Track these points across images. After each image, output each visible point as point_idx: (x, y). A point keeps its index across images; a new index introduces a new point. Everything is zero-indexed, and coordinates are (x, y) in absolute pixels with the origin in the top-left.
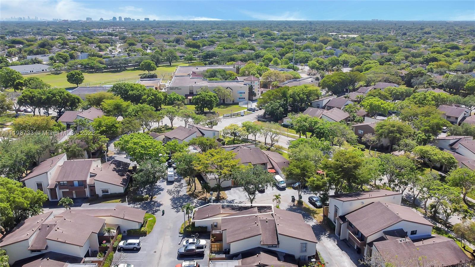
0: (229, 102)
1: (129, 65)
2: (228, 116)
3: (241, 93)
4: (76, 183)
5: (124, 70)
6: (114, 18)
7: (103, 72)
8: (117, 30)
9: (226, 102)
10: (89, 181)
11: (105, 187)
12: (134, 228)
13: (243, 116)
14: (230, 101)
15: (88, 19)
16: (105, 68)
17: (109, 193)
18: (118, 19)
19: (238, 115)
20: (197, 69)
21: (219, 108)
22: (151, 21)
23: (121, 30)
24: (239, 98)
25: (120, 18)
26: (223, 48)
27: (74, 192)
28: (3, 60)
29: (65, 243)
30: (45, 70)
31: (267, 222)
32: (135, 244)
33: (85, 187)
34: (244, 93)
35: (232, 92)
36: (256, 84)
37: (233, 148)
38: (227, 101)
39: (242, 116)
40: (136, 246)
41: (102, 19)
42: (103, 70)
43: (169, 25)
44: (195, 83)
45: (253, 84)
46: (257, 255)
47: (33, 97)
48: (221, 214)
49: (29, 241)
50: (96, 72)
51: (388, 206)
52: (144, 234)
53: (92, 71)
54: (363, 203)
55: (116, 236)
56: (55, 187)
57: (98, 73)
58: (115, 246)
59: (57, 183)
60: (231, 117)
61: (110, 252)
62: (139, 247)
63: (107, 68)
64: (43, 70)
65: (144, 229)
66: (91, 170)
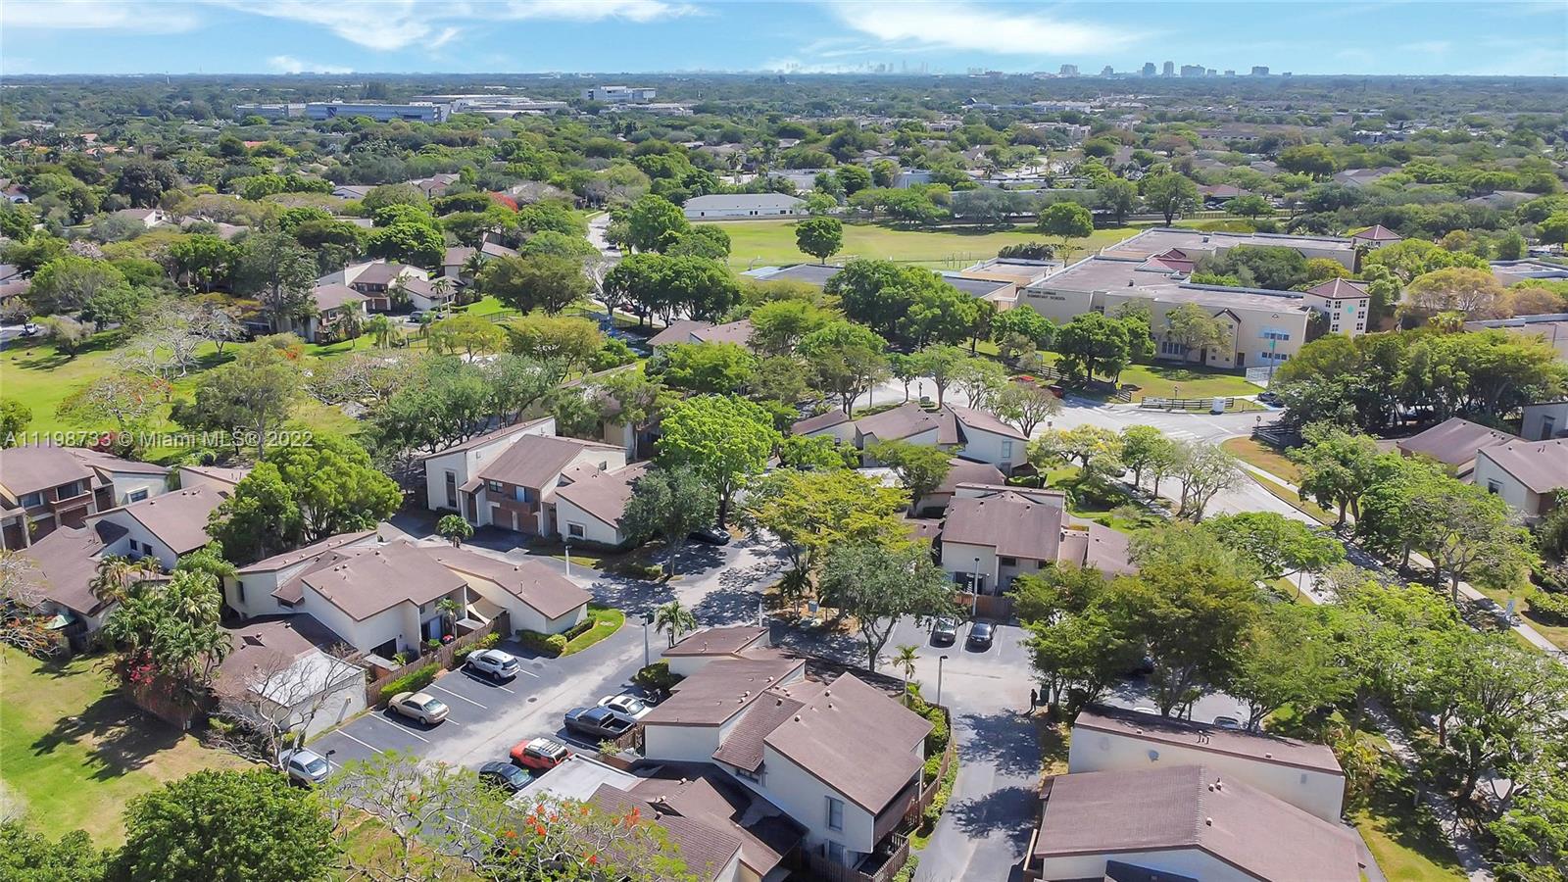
0: (1219, 363)
1: (1025, 214)
2: (1160, 407)
3: (1273, 336)
4: (520, 492)
5: (1001, 230)
6: (1150, 67)
7: (934, 231)
8: (1114, 105)
9: (1209, 362)
10: (547, 493)
11: (580, 519)
12: (536, 629)
13: (1220, 413)
14: (1227, 360)
15: (1065, 68)
16: (944, 218)
17: (584, 538)
18: (1160, 71)
19: (1200, 407)
20: (1206, 241)
21: (1166, 376)
22: (1275, 78)
23: (1128, 104)
24: (1265, 355)
25: (1168, 66)
26: (1413, 179)
27: (514, 513)
28: (700, 177)
29: (329, 600)
30: (788, 213)
31: (780, 703)
32: (496, 663)
33: (537, 509)
34: (1286, 337)
35: (1235, 328)
36: (1350, 310)
37: (982, 493)
38: (1214, 358)
39: (1213, 413)
40: (498, 668)
41: (1109, 69)
42: (938, 224)
43: (1317, 91)
44: (1131, 285)
45: (1333, 310)
46: (684, 780)
47: (637, 275)
48: (732, 655)
49: (279, 575)
50: (916, 229)
51: (1215, 790)
52: (553, 652)
53: (909, 226)
54: (1154, 756)
55: (481, 633)
56: (477, 490)
57: (920, 231)
58: (458, 653)
59: (482, 482)
60: (1168, 411)
61: (433, 661)
62: (505, 674)
63: (950, 219)
64: (784, 212)
65: (557, 639)
66: (568, 470)
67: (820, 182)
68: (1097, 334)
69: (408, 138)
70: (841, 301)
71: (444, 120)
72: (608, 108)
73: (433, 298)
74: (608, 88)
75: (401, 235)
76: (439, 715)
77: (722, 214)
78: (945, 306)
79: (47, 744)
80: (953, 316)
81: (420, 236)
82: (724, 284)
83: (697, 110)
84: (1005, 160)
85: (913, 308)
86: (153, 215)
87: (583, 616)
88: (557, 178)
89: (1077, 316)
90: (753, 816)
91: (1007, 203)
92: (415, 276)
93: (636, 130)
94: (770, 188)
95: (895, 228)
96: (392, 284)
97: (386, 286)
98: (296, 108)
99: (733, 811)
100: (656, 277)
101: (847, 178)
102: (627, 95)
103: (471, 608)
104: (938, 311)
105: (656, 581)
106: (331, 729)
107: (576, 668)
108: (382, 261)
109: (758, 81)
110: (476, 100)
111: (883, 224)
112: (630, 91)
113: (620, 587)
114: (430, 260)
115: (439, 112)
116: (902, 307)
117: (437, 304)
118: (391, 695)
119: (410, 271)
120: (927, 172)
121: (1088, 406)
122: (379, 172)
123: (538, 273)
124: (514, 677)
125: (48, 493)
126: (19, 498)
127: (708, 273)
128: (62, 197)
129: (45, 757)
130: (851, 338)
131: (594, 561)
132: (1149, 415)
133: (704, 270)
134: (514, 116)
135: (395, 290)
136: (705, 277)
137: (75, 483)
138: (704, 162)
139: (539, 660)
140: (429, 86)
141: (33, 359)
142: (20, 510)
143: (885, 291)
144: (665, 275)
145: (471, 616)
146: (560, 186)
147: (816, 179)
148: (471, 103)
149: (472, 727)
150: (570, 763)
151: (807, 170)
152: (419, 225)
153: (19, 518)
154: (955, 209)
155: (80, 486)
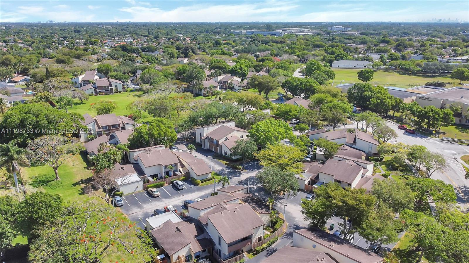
2: (448, 141)
4: (215, 141)
7: (414, 75)
10: (220, 142)
11: (227, 150)
12: (195, 177)
16: (418, 71)
27: (213, 147)
29: (141, 161)
32: (178, 184)
33: (218, 146)
40: (179, 186)
42: (416, 73)
44: (462, 98)
46: (189, 223)
48: (230, 193)
49: (135, 153)
50: (409, 74)
51: (320, 261)
52: (196, 185)
53: (406, 73)
54: (314, 247)
55: (180, 176)
56: (205, 139)
57: (410, 75)
58: (172, 180)
59: (207, 137)
60: (450, 143)
61: (164, 181)
62: (180, 188)
63: (422, 71)
64: (366, 67)
65: (199, 181)
66: (228, 136)
67: (381, 58)
68: (430, 113)
69: (265, 41)
70: (347, 95)
71: (282, 36)
72: (333, 33)
73: (239, 86)
74: (337, 27)
75: (236, 68)
76: (156, 195)
77: (345, 66)
78: (382, 100)
79: (75, 185)
80: (384, 104)
81: (241, 68)
82: (314, 87)
83: (361, 34)
84: (459, 53)
85: (372, 99)
86: (186, 59)
87: (210, 176)
88: (298, 53)
89: (425, 106)
90: (201, 237)
91: (443, 67)
92: (236, 80)
93: (335, 40)
94: (363, 59)
95: (401, 74)
96: (229, 82)
97: (228, 82)
98: (244, 32)
99: (196, 234)
100: (295, 84)
101: (391, 57)
102: (342, 29)
103: (181, 169)
104: (379, 101)
105: (239, 171)
106: (132, 193)
107: (200, 190)
108: (230, 75)
109: (391, 25)
110: (294, 30)
111: (398, 72)
112: (343, 27)
113: (228, 171)
114: (243, 76)
115: (281, 33)
116: (368, 98)
117: (240, 88)
118: (148, 188)
119: (235, 78)
120: (423, 56)
121: (421, 137)
122: (249, 50)
123: (262, 81)
124: (183, 189)
125: (109, 126)
126: (102, 127)
127: (310, 84)
128: (168, 54)
129: (74, 187)
130: (337, 107)
131: (227, 162)
132: (443, 143)
133: (309, 83)
134: (304, 35)
135: (229, 83)
136: (309, 85)
137: (116, 125)
138: (349, 50)
139: (192, 186)
140: (286, 26)
141: (137, 94)
142: (102, 130)
143: (365, 93)
144: (298, 83)
145: (180, 172)
146: (298, 56)
147: (380, 56)
148: (293, 31)
149: (163, 200)
150: (170, 213)
151: (379, 54)
152: (242, 65)
153: (101, 131)
154: (424, 68)
155: (117, 126)
